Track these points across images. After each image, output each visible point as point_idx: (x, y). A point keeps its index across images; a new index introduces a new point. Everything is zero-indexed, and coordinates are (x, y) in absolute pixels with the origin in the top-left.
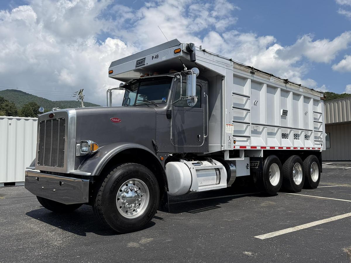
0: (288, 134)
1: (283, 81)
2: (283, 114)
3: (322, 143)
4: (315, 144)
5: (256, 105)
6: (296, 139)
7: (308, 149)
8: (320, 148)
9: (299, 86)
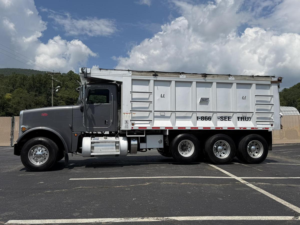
0: (210, 117)
1: (201, 75)
2: (200, 101)
3: (273, 123)
4: (257, 124)
5: (164, 97)
6: (225, 120)
7: (242, 129)
8: (268, 128)
9: (228, 76)
